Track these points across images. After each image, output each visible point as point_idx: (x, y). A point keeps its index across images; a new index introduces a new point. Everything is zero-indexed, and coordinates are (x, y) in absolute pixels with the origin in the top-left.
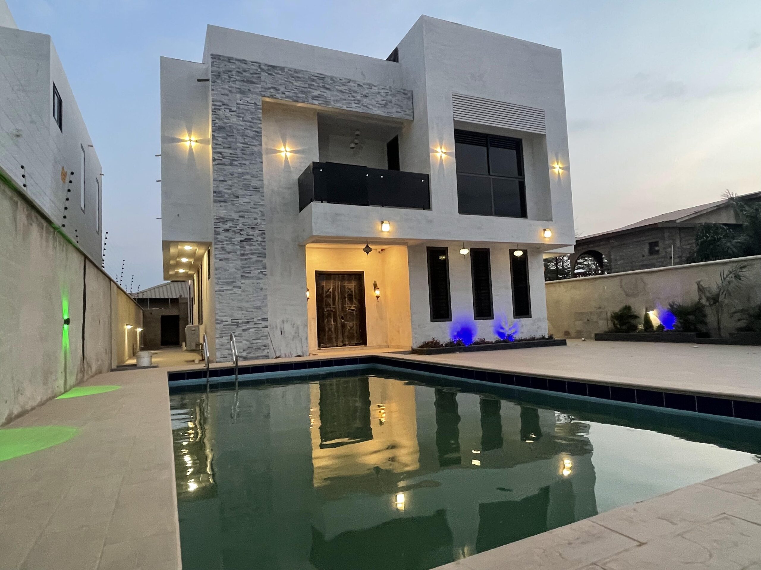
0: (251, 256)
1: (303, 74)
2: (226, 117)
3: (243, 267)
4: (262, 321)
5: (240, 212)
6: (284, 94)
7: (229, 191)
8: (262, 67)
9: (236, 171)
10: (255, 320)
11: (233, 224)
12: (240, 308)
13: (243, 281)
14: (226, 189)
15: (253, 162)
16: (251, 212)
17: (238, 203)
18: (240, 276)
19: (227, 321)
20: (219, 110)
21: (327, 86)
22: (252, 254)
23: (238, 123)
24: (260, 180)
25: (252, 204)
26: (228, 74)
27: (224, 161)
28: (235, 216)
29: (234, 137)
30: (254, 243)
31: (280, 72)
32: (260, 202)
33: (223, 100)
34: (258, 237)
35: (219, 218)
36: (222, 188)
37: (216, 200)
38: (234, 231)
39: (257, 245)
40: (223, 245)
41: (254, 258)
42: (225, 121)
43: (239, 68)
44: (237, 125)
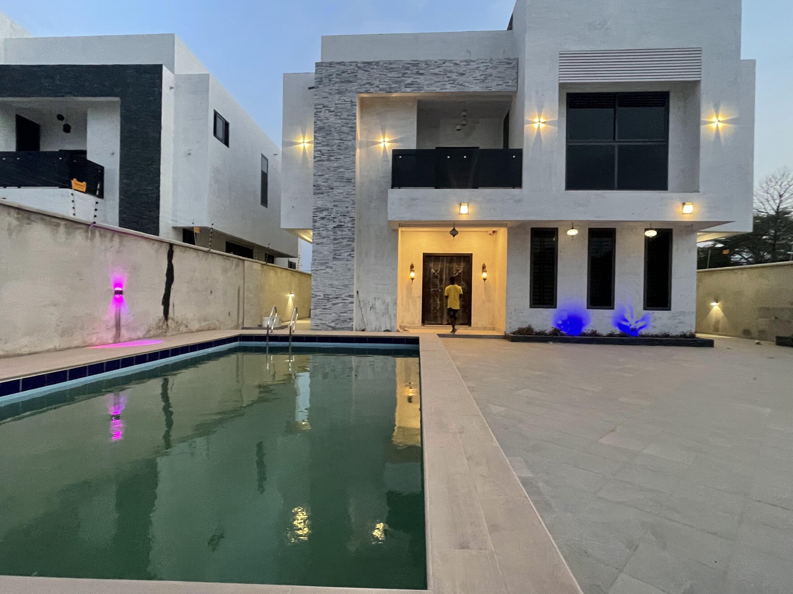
0: (341, 240)
1: (398, 64)
2: (326, 118)
3: (335, 250)
4: (349, 297)
5: (334, 201)
6: (378, 87)
7: (326, 184)
8: (359, 65)
9: (332, 165)
10: (343, 296)
11: (328, 213)
12: (331, 286)
13: (334, 263)
14: (323, 182)
15: (347, 156)
16: (344, 201)
17: (333, 194)
18: (332, 258)
19: (320, 296)
20: (320, 112)
21: (421, 72)
22: (343, 238)
23: (335, 121)
24: (352, 172)
25: (345, 194)
26: (328, 78)
27: (323, 158)
28: (330, 205)
29: (333, 135)
30: (345, 229)
31: (375, 67)
32: (351, 192)
33: (323, 103)
34: (349, 224)
35: (316, 208)
36: (320, 182)
37: (315, 192)
38: (328, 219)
39: (347, 231)
40: (319, 231)
41: (345, 242)
42: (325, 121)
43: (338, 71)
44: (335, 123)
